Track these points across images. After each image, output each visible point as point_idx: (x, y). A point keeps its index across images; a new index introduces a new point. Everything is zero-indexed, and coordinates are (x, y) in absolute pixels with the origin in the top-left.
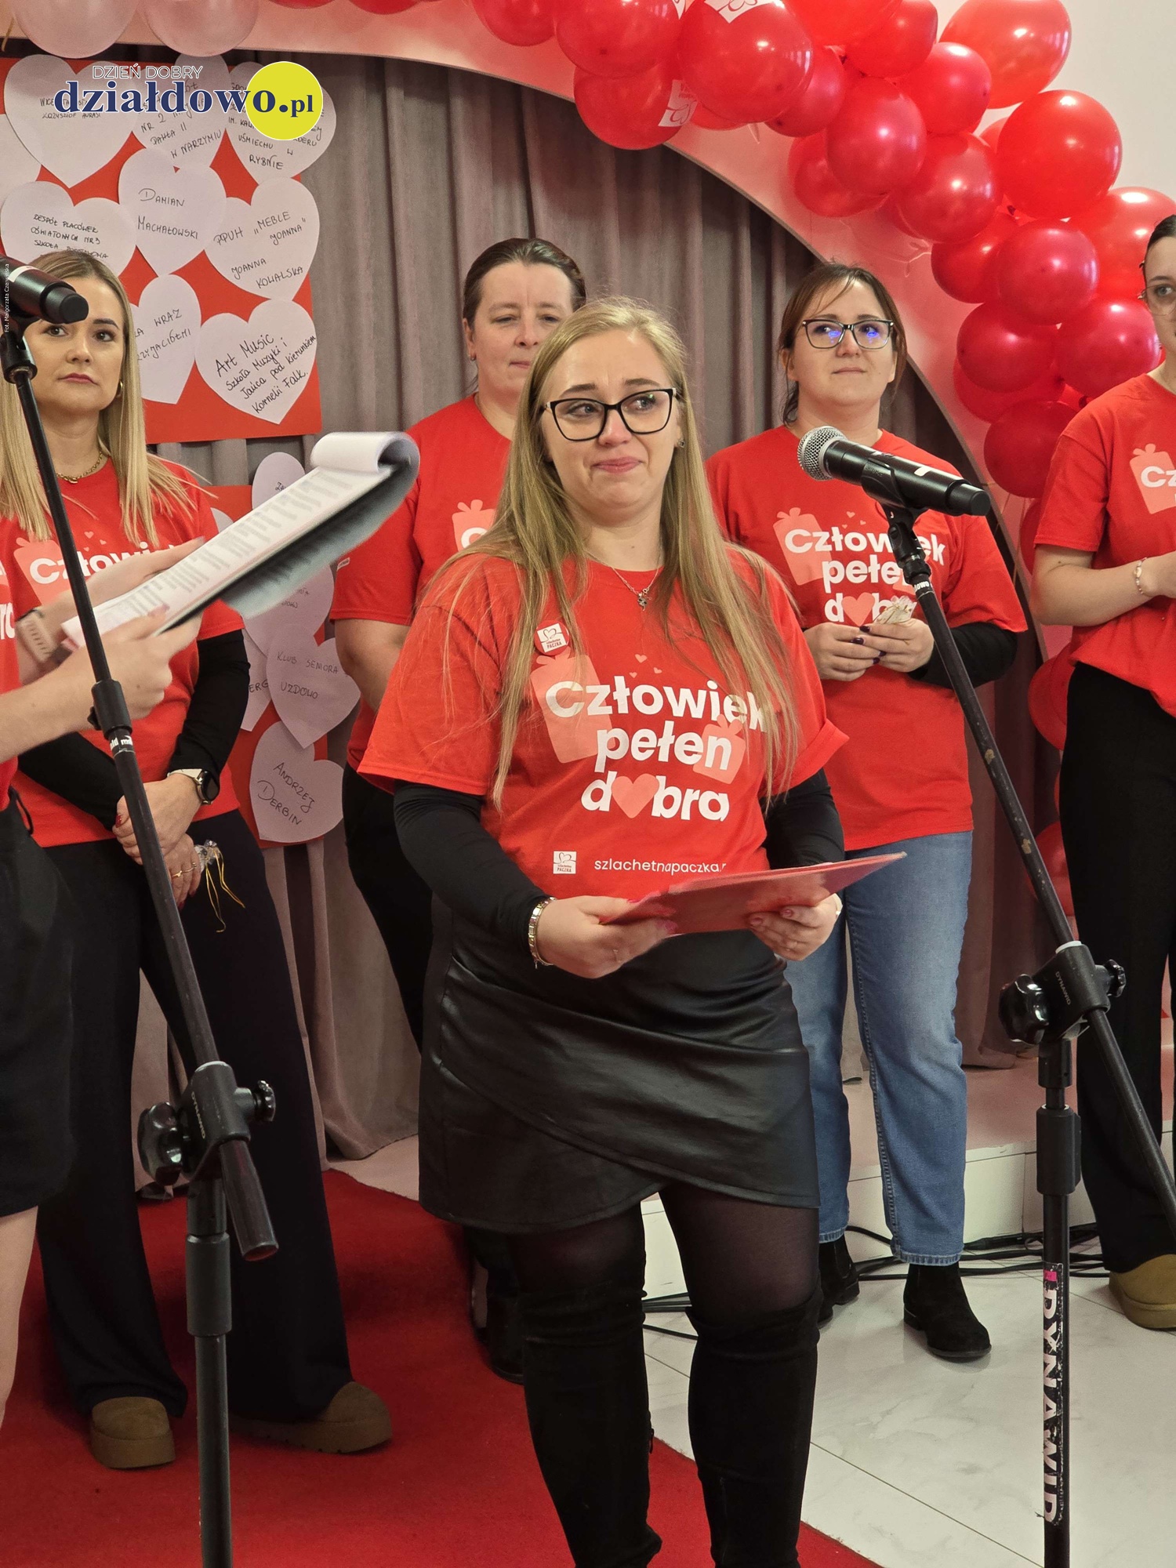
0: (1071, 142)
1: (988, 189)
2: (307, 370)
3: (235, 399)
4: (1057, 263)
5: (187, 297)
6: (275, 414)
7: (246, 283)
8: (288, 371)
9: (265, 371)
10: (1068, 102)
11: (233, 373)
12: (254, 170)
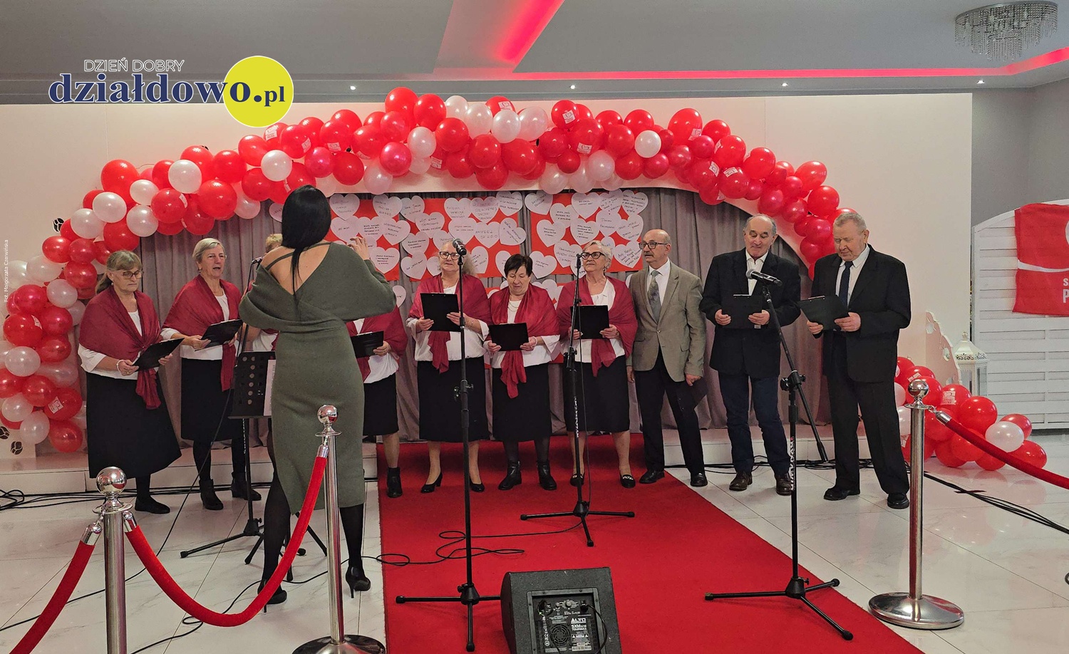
0: (825, 198)
1: (803, 210)
2: (640, 256)
3: (623, 263)
4: (819, 227)
5: (612, 241)
6: (632, 266)
7: (626, 237)
8: (635, 256)
9: (630, 257)
10: (825, 189)
11: (622, 257)
12: (628, 213)
